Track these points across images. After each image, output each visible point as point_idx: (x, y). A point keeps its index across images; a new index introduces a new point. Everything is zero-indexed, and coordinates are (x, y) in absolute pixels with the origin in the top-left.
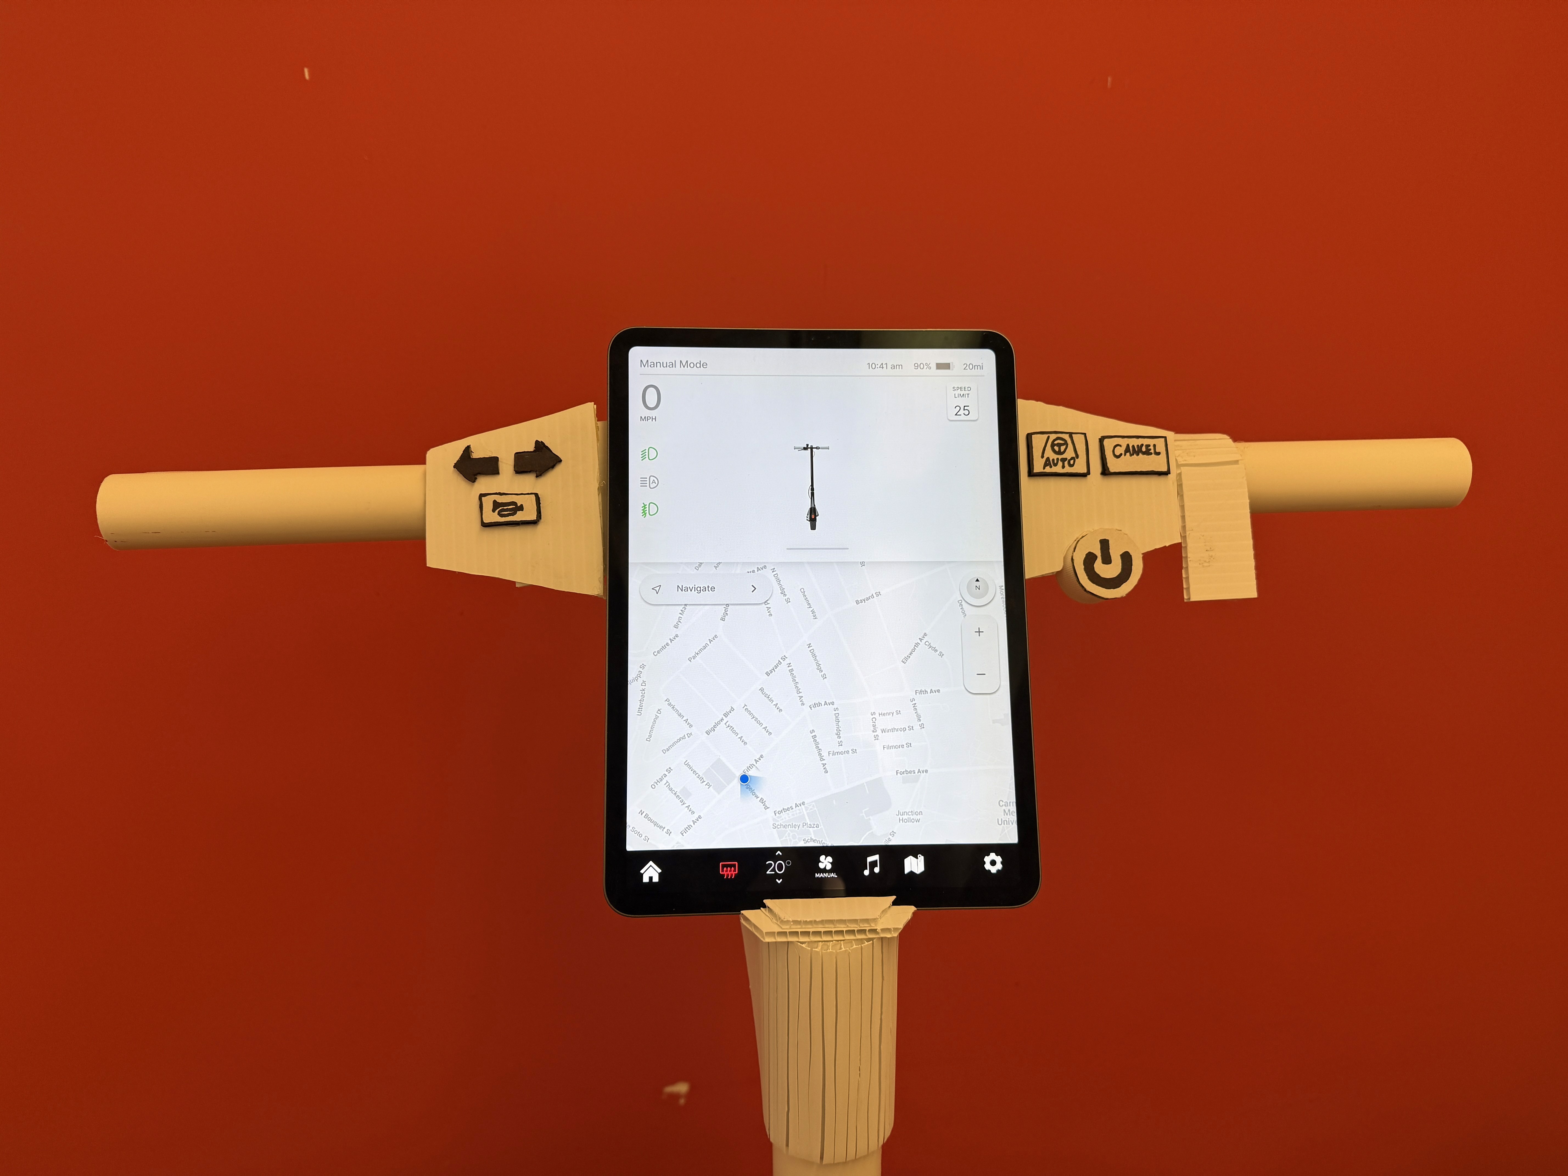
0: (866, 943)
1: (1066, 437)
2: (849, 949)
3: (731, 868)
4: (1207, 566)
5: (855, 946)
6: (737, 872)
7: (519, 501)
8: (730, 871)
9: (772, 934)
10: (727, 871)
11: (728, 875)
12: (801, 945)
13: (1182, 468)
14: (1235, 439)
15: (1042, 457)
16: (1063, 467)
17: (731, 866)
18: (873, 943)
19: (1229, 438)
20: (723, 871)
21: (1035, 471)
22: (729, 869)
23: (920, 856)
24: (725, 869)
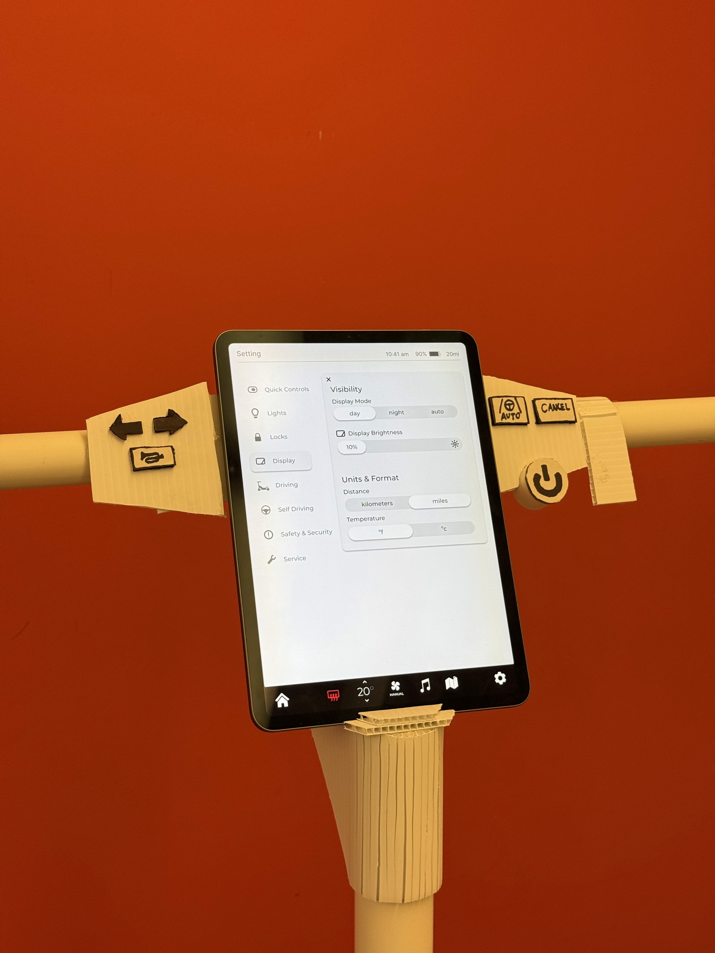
1: (513, 399)
3: (335, 694)
4: (605, 482)
5: (423, 734)
6: (339, 696)
7: (160, 451)
8: (335, 696)
10: (332, 696)
11: (333, 699)
12: (389, 736)
13: (583, 418)
15: (500, 412)
16: (513, 419)
17: (335, 693)
18: (434, 732)
19: (608, 399)
20: (330, 696)
21: (497, 422)
22: (333, 695)
23: (455, 677)
24: (331, 695)
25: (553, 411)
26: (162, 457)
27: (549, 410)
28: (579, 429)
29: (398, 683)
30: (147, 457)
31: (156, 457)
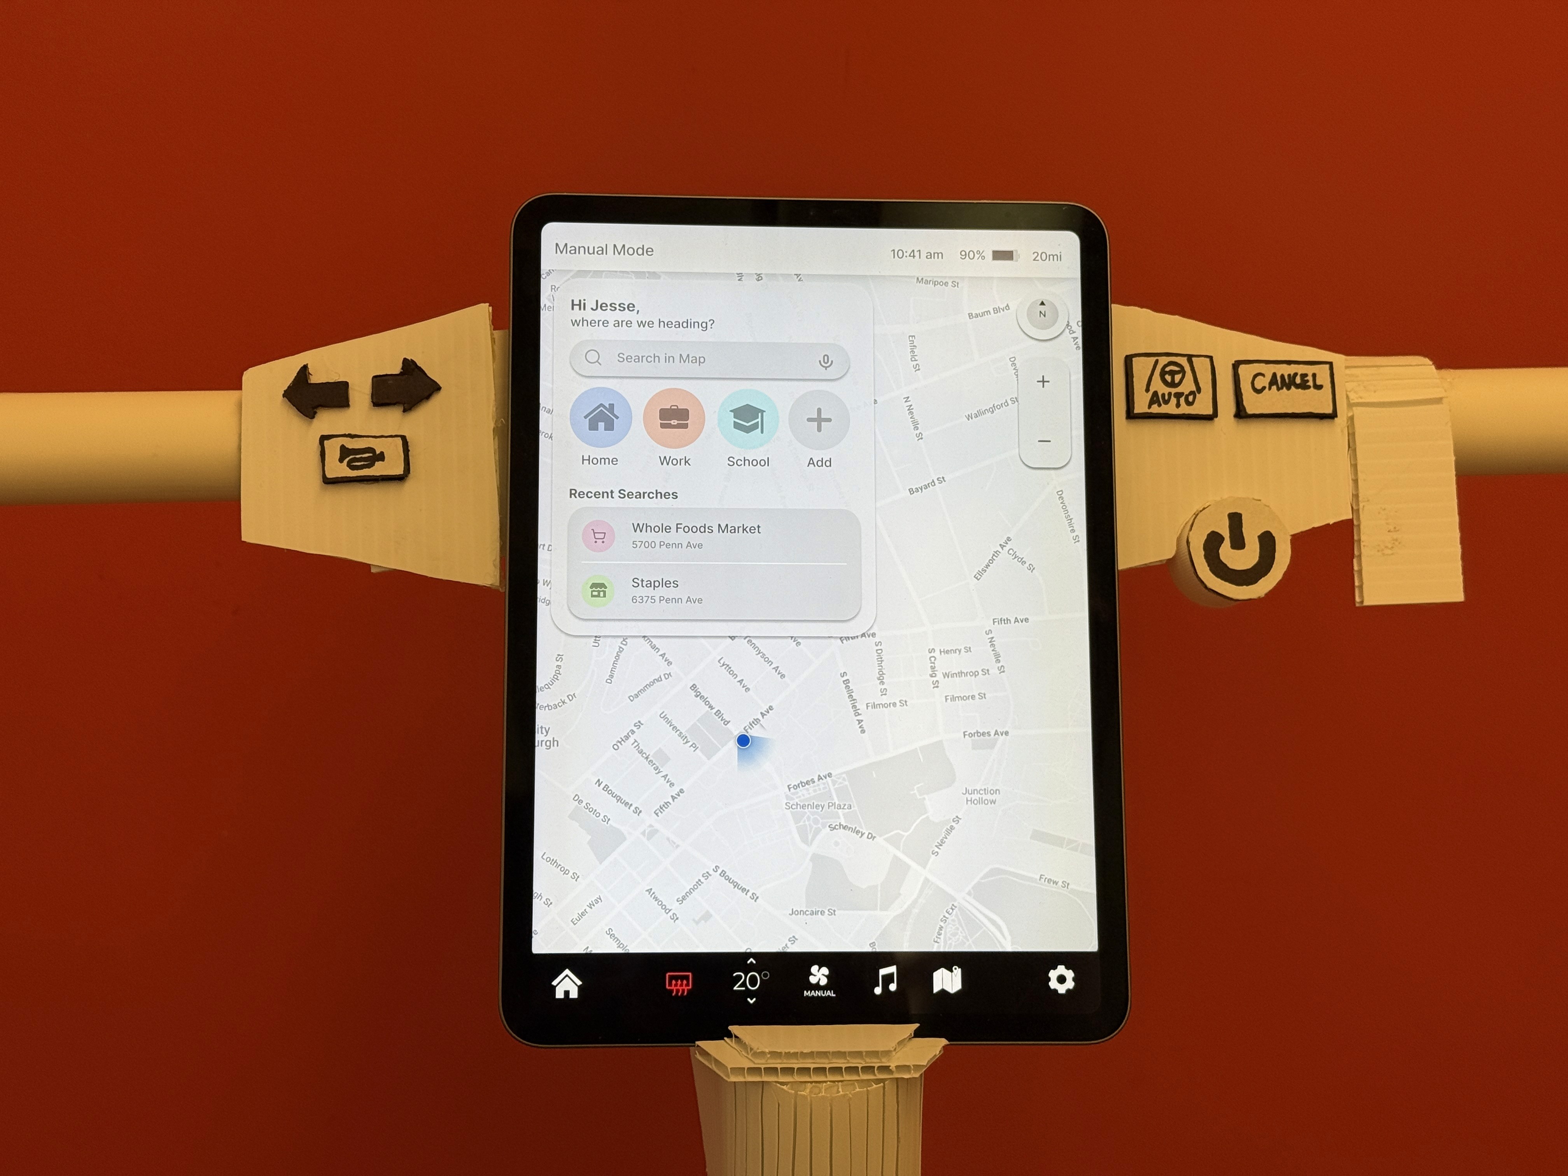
0: (875, 1086)
1: (1183, 361)
2: (850, 1093)
3: (682, 981)
4: (1390, 555)
5: (858, 1090)
6: (690, 987)
7: (378, 446)
8: (681, 985)
9: (740, 1070)
10: (676, 985)
11: (678, 991)
12: (782, 1087)
13: (1354, 408)
14: (1440, 365)
15: (1147, 390)
16: (1178, 405)
17: (683, 978)
18: (884, 1087)
19: (1431, 363)
20: (670, 985)
21: (1136, 411)
22: (679, 982)
23: (956, 969)
24: (674, 982)
25: (1279, 389)
26: (381, 457)
27: (1270, 389)
28: (1342, 431)
29: (825, 971)
30: (351, 457)
31: (369, 457)
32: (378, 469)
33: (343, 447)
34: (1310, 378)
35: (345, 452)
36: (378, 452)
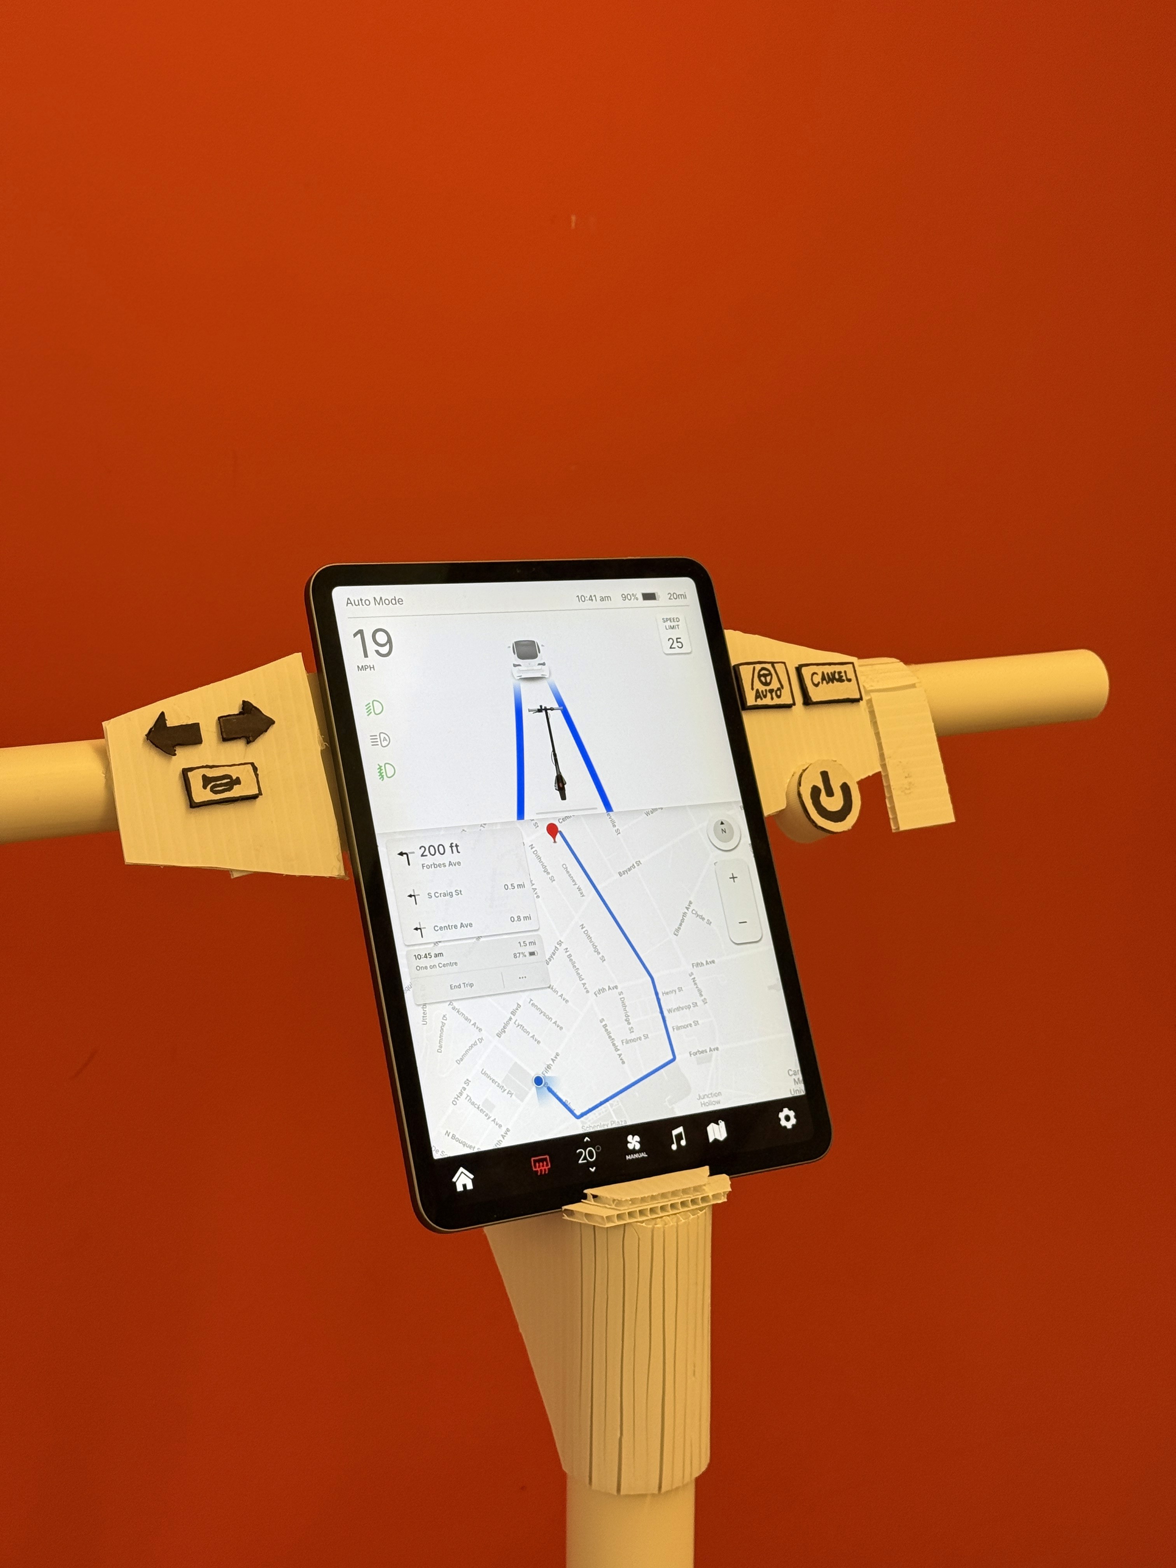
1: (769, 666)
3: (543, 1163)
6: (549, 1166)
7: (234, 773)
8: (543, 1166)
10: (539, 1167)
11: (541, 1170)
12: (641, 1225)
13: (871, 694)
14: (906, 662)
15: (752, 689)
16: (772, 698)
17: (542, 1160)
19: (900, 661)
20: (535, 1167)
21: (749, 704)
22: (541, 1164)
24: (537, 1164)
25: (828, 683)
26: (238, 781)
27: (822, 683)
28: (866, 710)
29: (637, 1138)
30: (213, 784)
31: (227, 782)
32: (237, 791)
33: (204, 777)
34: (843, 674)
35: (206, 780)
36: (234, 778)
